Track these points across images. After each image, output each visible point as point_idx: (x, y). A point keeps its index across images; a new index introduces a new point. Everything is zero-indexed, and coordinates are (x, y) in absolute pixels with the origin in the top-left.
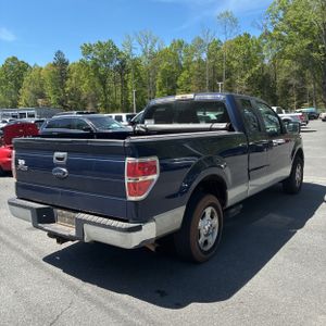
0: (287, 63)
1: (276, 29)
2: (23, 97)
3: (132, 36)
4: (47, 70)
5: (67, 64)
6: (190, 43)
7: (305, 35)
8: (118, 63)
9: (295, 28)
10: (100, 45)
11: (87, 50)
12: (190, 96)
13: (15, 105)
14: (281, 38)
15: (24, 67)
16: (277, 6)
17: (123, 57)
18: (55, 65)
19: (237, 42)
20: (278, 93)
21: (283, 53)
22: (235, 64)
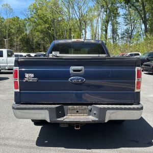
0: (37, 33)
1: (32, 17)
7: (46, 22)
9: (41, 18)
14: (35, 22)
19: (13, 20)
20: (34, 47)
21: (36, 29)
22: (13, 31)
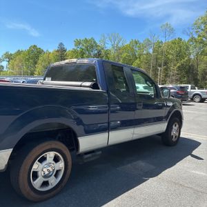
0: (206, 58)
1: (199, 36)
2: (37, 70)
3: (106, 36)
4: (53, 54)
5: (65, 51)
6: (142, 42)
8: (96, 52)
10: (86, 41)
11: (78, 43)
12: (75, 60)
13: (32, 74)
14: (202, 42)
15: (40, 52)
16: (200, 21)
17: (99, 48)
18: (58, 51)
19: (173, 43)
20: (199, 77)
21: (203, 51)
22: (170, 57)
